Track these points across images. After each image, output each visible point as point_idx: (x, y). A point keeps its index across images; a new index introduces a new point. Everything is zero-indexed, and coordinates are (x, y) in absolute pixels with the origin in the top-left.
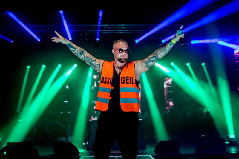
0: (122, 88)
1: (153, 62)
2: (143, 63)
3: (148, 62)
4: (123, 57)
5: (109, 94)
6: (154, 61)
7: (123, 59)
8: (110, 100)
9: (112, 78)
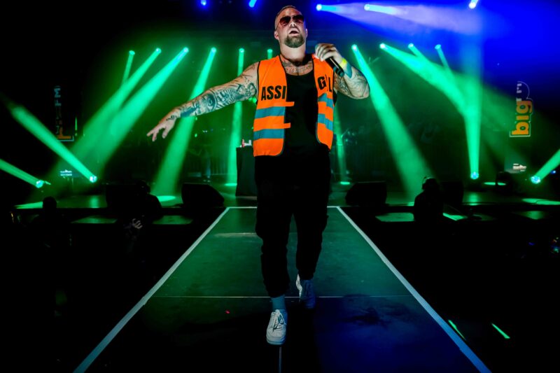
9: (286, 85)
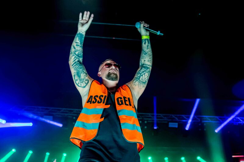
1: (144, 74)
3: (139, 76)
4: (112, 72)
6: (145, 72)
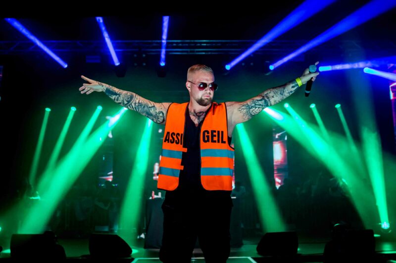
0: (204, 150)
2: (243, 107)
3: (252, 106)
4: (206, 97)
5: (180, 160)
7: (206, 101)
8: (181, 170)
9: (183, 133)
